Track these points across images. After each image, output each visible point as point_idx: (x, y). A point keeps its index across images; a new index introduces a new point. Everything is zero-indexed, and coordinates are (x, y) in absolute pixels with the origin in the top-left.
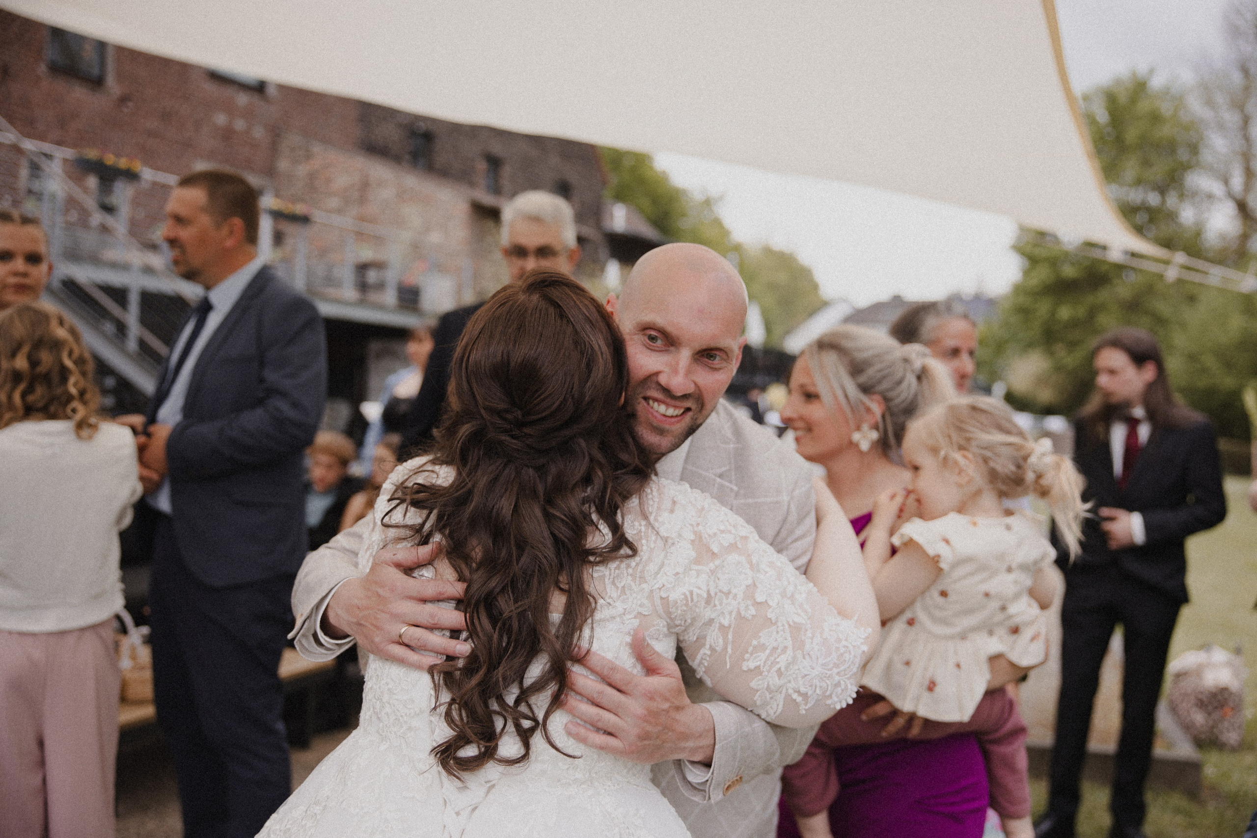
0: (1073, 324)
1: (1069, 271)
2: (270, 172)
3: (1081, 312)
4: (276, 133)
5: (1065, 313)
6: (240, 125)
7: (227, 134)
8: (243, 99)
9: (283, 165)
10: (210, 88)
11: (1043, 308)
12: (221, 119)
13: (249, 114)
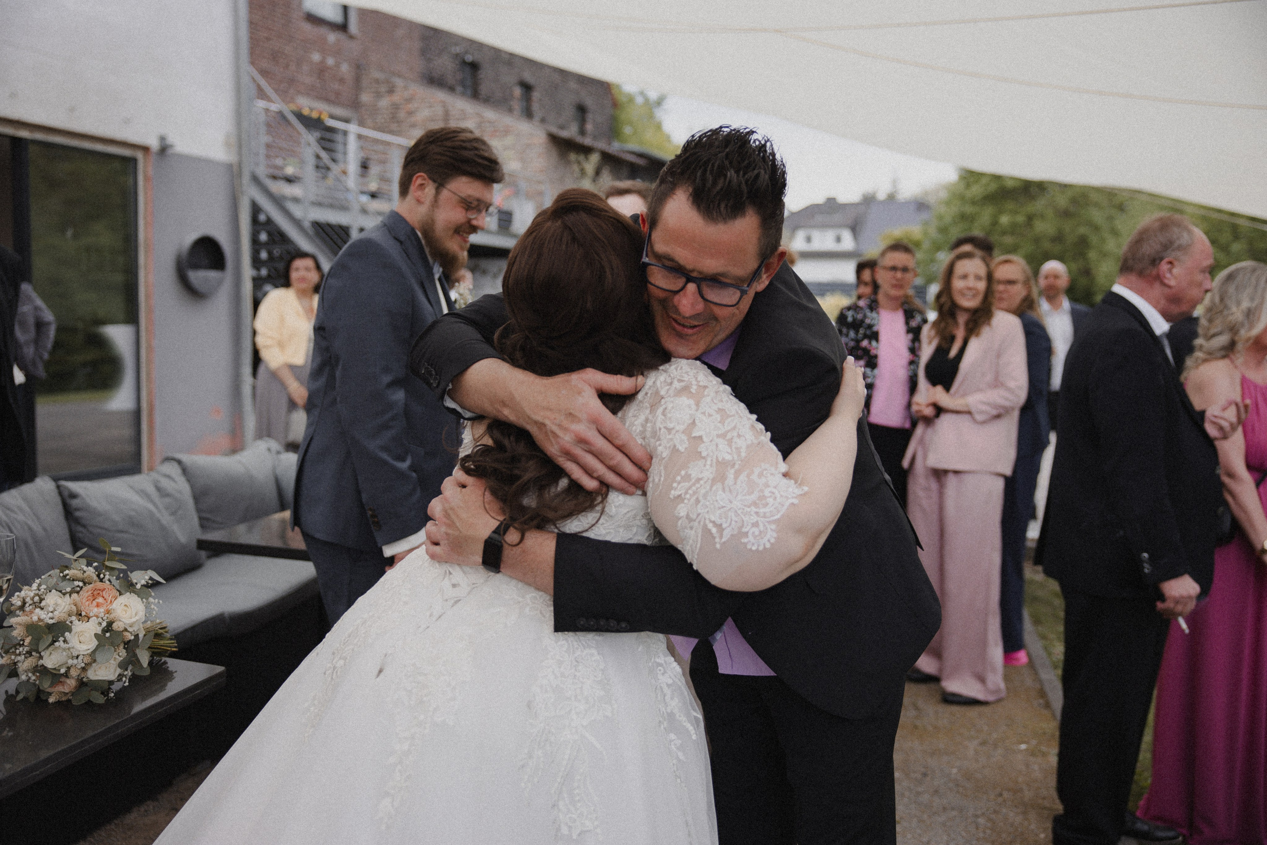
0: (1013, 229)
1: (1010, 184)
2: (355, 105)
3: (1020, 219)
4: (359, 68)
5: (1004, 220)
6: (330, 61)
7: (321, 71)
8: (332, 37)
9: (366, 98)
10: (307, 27)
11: (986, 215)
12: (316, 57)
13: (337, 52)
